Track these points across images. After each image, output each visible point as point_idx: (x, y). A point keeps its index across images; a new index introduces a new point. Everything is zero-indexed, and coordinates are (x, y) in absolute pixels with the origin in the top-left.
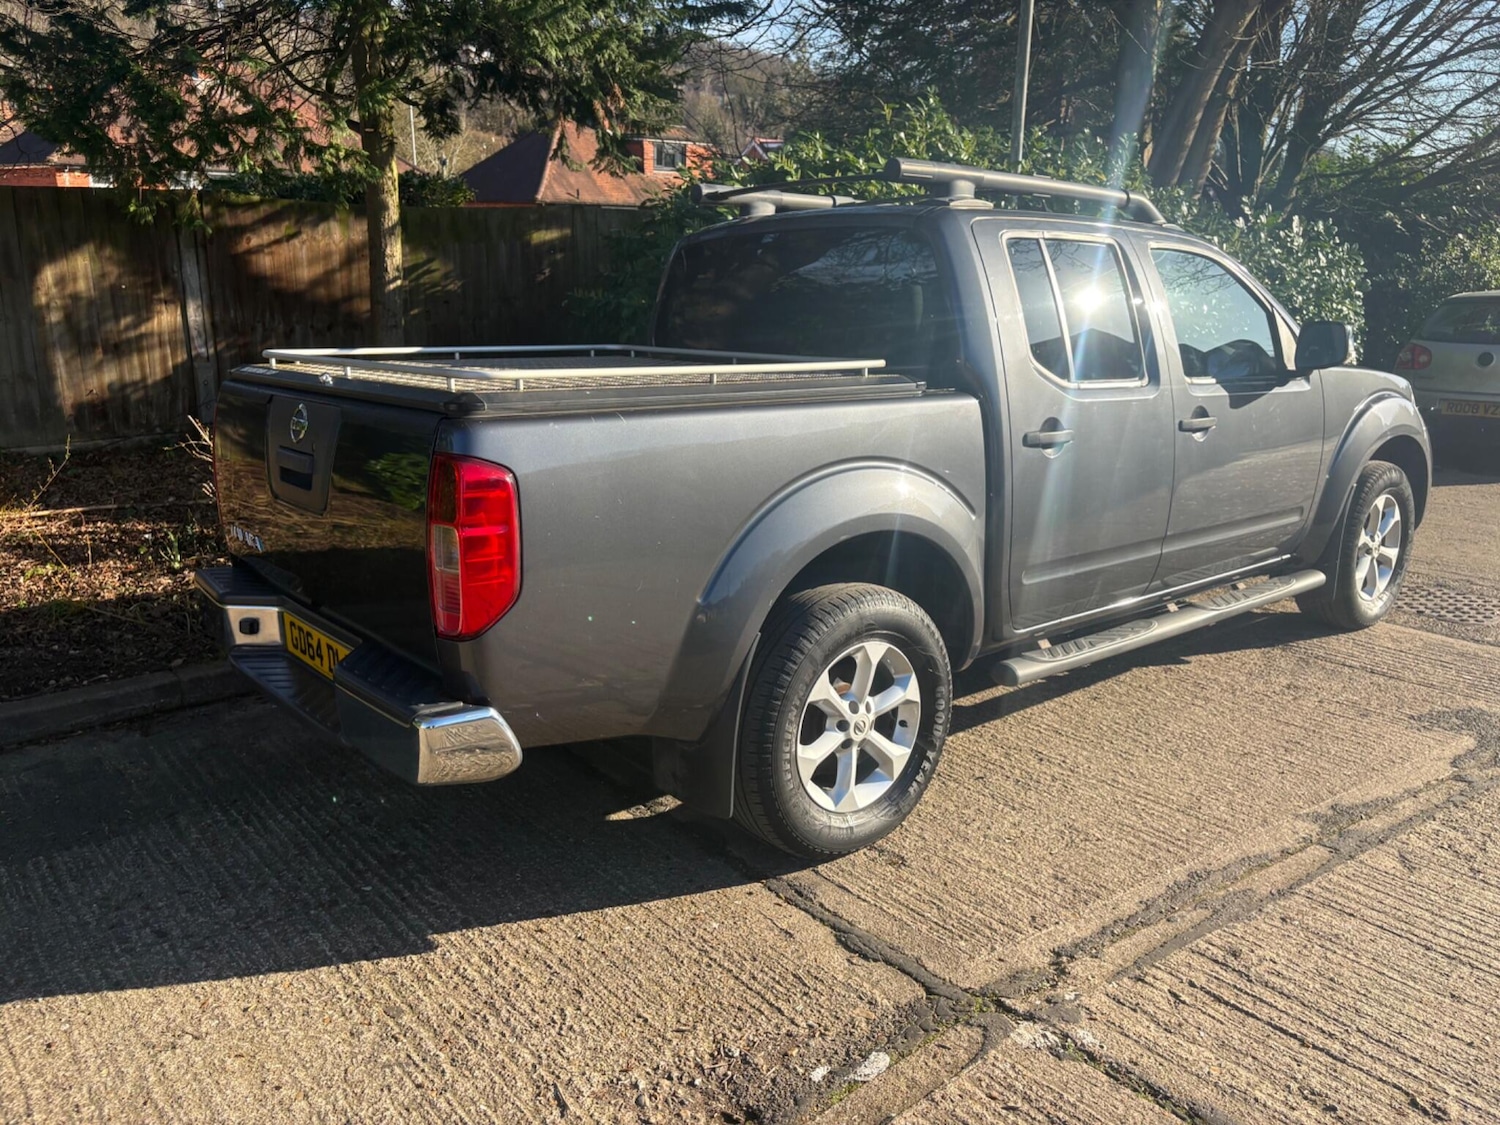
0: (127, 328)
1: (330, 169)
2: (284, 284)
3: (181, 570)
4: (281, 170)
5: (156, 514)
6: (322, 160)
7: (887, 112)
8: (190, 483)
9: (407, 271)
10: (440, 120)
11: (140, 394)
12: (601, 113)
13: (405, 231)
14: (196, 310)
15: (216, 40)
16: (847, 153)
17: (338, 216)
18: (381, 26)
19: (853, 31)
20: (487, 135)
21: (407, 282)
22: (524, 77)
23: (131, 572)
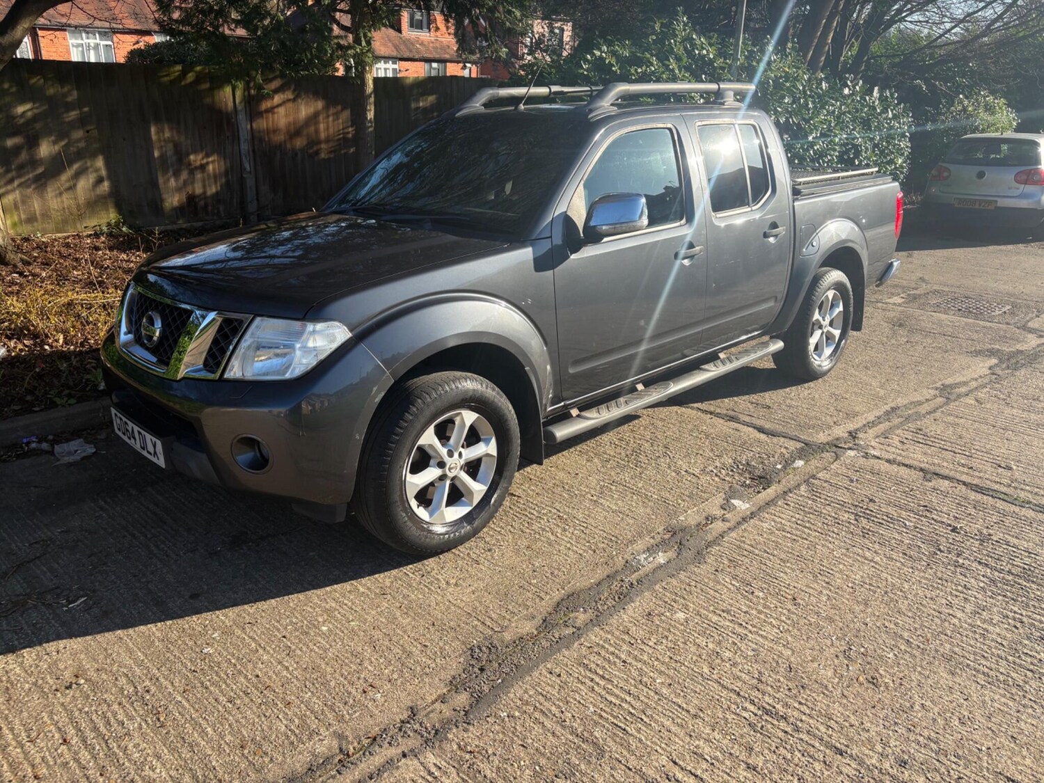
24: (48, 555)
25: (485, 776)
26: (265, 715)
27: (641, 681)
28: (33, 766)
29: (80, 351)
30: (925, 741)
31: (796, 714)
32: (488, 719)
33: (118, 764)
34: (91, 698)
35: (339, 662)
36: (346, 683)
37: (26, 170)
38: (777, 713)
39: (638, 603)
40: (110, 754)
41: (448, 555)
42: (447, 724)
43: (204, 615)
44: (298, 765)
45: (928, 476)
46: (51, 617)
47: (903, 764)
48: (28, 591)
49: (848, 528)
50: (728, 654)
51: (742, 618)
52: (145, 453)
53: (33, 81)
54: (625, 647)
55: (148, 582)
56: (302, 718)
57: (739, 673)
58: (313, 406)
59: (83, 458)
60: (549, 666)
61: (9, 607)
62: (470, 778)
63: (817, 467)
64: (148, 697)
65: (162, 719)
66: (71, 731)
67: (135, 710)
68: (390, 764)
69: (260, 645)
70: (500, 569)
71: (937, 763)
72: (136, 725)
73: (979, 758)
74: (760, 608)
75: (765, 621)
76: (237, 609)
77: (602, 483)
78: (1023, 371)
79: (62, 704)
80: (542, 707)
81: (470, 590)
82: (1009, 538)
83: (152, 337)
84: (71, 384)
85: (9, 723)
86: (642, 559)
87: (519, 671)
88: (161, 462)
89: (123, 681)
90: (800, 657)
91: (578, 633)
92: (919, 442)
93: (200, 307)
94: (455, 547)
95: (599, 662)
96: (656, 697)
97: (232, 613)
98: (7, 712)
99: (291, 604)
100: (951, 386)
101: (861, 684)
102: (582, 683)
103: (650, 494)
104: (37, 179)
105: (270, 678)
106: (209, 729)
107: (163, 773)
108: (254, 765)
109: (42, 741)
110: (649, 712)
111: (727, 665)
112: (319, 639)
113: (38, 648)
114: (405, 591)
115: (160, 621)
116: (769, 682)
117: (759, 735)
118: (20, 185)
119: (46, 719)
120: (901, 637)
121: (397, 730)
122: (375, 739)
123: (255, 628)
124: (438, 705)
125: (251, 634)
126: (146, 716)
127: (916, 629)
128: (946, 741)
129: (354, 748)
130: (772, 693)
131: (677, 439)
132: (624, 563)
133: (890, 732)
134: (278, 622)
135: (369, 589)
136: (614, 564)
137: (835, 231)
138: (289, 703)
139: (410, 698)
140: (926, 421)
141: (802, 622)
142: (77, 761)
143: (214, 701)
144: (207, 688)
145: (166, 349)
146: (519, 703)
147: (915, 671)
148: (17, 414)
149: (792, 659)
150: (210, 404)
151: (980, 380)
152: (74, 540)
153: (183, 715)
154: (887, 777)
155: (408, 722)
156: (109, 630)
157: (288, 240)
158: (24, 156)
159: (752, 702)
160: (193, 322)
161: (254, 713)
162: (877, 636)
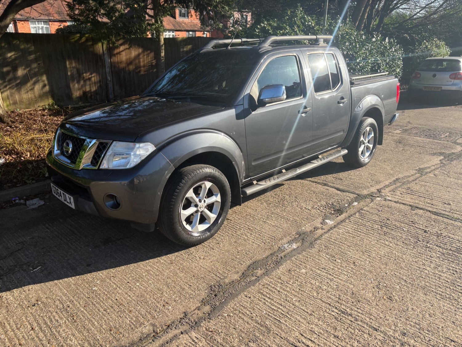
24: (24, 249)
25: (218, 342)
26: (120, 316)
27: (286, 299)
28: (19, 340)
29: (37, 160)
30: (414, 324)
31: (356, 313)
32: (219, 317)
33: (55, 338)
34: (44, 310)
35: (153, 293)
36: (156, 302)
37: (12, 82)
38: (347, 313)
39: (284, 266)
40: (52, 334)
41: (200, 246)
42: (201, 319)
43: (93, 273)
44: (135, 338)
45: (413, 208)
46: (26, 275)
47: (404, 334)
48: (16, 264)
49: (378, 231)
50: (325, 287)
51: (331, 272)
52: (66, 203)
53: (14, 42)
54: (279, 285)
55: (68, 259)
56: (137, 317)
57: (330, 296)
58: (140, 180)
59: (39, 207)
60: (245, 293)
61: (7, 271)
62: (211, 343)
63: (363, 205)
64: (69, 309)
65: (75, 319)
66: (35, 325)
67: (63, 315)
68: (176, 337)
69: (118, 286)
70: (223, 251)
71: (419, 334)
72: (63, 321)
73: (438, 331)
74: (339, 267)
75: (341, 273)
76: (107, 271)
77: (268, 214)
78: (455, 162)
79: (31, 313)
80: (242, 311)
81: (210, 261)
82: (450, 235)
83: (68, 151)
84: (33, 174)
85: (8, 321)
86: (286, 247)
87: (233, 296)
88: (73, 206)
89: (57, 302)
90: (357, 288)
91: (258, 279)
92: (409, 194)
93: (89, 138)
94: (203, 242)
95: (268, 292)
96: (293, 306)
97: (105, 272)
98: (7, 316)
99: (131, 268)
100: (422, 169)
101: (385, 300)
102: (260, 301)
103: (289, 218)
104: (17, 85)
105: (122, 300)
106: (96, 323)
107: (76, 342)
108: (116, 338)
109: (23, 329)
110: (290, 313)
111: (325, 292)
112: (144, 283)
113: (20, 289)
114: (181, 262)
115: (74, 276)
116: (343, 299)
117: (339, 322)
118: (10, 88)
119: (24, 319)
120: (402, 279)
121: (178, 322)
122: (169, 326)
123: (115, 279)
124: (196, 311)
125: (114, 281)
126: (68, 317)
127: (409, 275)
128: (423, 324)
129: (160, 330)
130: (345, 304)
131: (301, 194)
132: (278, 248)
133: (398, 321)
134: (125, 276)
135: (165, 261)
136: (274, 249)
137: (370, 101)
138: (131, 311)
139: (184, 308)
140: (412, 184)
141: (357, 273)
142: (38, 337)
143: (98, 310)
144: (94, 305)
145: (74, 157)
146: (232, 310)
147: (409, 293)
148: (9, 187)
149: (354, 289)
150: (94, 180)
151: (436, 166)
152: (35, 242)
153: (84, 317)
154: (397, 340)
155: (183, 319)
156: (51, 280)
157: (127, 108)
158: (11, 75)
159: (336, 308)
160: (86, 145)
161: (116, 316)
162: (391, 278)
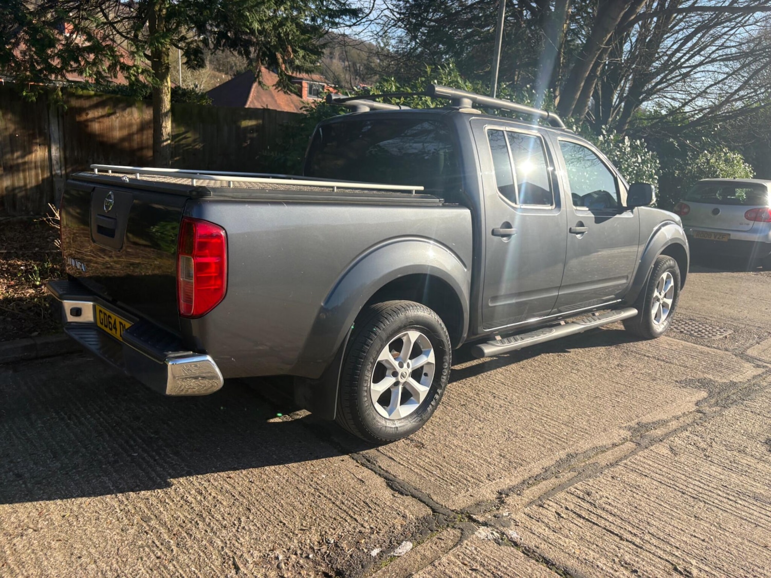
0: (18, 158)
1: (133, 78)
2: (105, 139)
3: (40, 286)
4: (106, 77)
5: (28, 256)
6: (129, 73)
7: (428, 70)
8: (48, 242)
9: (173, 137)
10: (194, 59)
11: (23, 193)
12: (281, 61)
13: (173, 115)
14: (56, 150)
15: (74, 8)
16: (408, 88)
17: (137, 105)
18: (165, 5)
19: (412, 30)
20: (220, 74)
21: (173, 143)
22: (241, 40)
23: (12, 286)
